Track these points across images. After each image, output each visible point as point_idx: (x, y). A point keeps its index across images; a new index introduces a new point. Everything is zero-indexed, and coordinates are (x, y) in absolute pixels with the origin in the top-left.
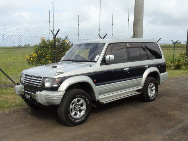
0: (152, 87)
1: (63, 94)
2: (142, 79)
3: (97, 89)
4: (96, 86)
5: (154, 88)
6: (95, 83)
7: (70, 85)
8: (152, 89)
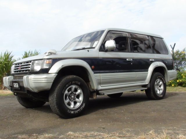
0: (159, 82)
1: (55, 77)
2: (147, 74)
3: (96, 77)
4: (95, 73)
5: (161, 83)
6: (93, 70)
7: (63, 67)
8: (159, 85)
